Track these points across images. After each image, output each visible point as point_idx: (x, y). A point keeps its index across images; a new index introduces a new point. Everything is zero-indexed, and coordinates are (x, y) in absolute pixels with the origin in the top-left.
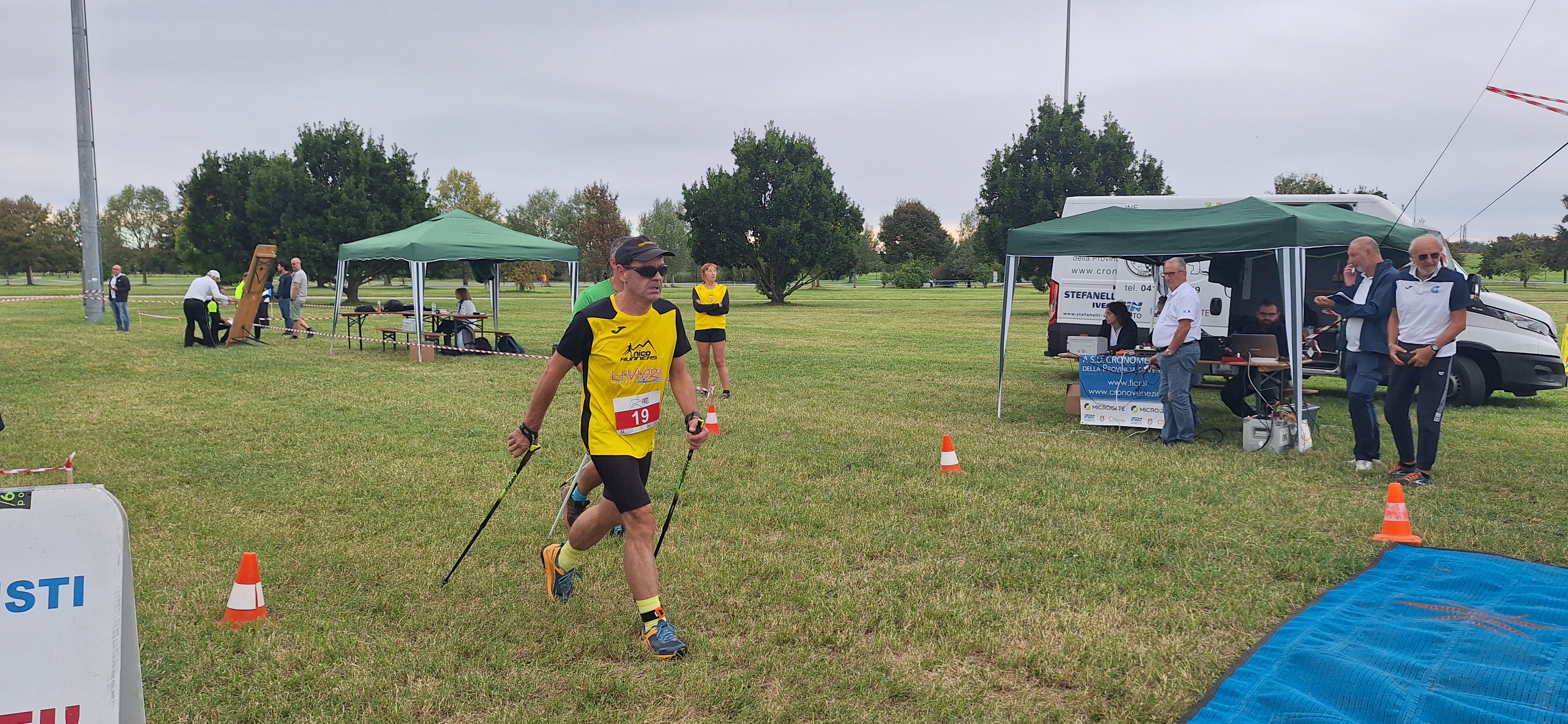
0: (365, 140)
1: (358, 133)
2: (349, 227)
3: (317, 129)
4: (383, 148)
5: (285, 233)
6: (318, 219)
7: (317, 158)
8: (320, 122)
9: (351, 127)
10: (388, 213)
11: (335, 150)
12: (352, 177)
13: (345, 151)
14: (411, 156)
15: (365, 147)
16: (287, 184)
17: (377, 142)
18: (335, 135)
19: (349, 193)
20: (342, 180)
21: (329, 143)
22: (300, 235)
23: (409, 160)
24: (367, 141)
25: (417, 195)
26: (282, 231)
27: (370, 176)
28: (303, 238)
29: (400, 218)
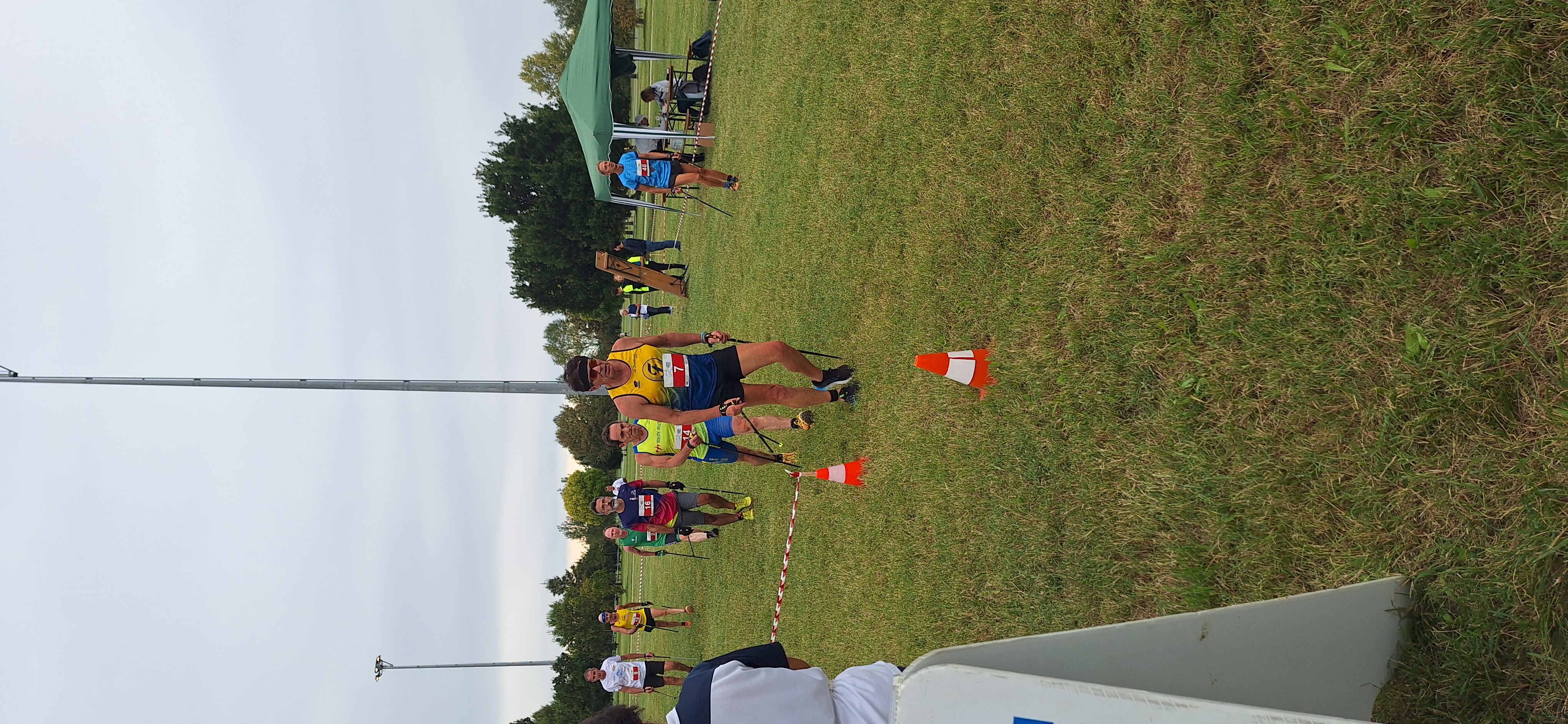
0: (494, 159)
1: (486, 164)
3: (484, 200)
4: (501, 143)
7: (514, 204)
8: (478, 198)
9: (481, 170)
11: (504, 187)
12: (531, 175)
13: (505, 178)
14: (507, 119)
15: (500, 160)
16: (539, 232)
17: (496, 148)
18: (489, 184)
19: (546, 179)
20: (534, 184)
21: (498, 190)
23: (511, 120)
24: (494, 156)
25: (545, 117)
27: (529, 158)
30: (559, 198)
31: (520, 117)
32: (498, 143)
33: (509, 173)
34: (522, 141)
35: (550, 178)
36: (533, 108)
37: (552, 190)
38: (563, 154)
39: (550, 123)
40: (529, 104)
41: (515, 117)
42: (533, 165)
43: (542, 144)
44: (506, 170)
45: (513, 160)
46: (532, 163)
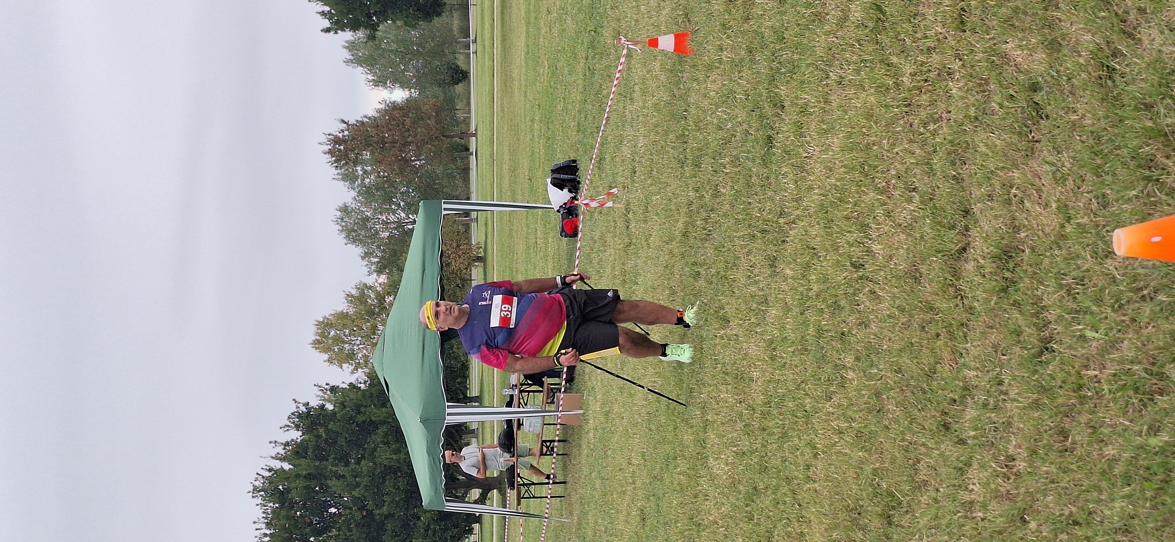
0: (277, 465)
1: (267, 474)
2: (399, 488)
3: (264, 526)
4: (288, 442)
6: (389, 526)
7: (305, 528)
8: (255, 523)
9: (259, 484)
10: (377, 437)
11: (292, 504)
12: (330, 483)
13: (293, 492)
14: (297, 407)
15: (287, 466)
17: (280, 450)
18: (271, 504)
19: (352, 487)
20: (334, 495)
21: (284, 512)
23: (303, 409)
24: (278, 461)
25: (351, 400)
27: (327, 460)
29: (385, 422)
30: (370, 513)
31: (315, 403)
32: (284, 441)
33: (300, 483)
34: (318, 437)
35: (358, 485)
36: (334, 389)
37: (360, 503)
38: (375, 450)
39: (358, 409)
40: (327, 384)
41: (308, 404)
42: (334, 469)
43: (346, 438)
44: (295, 481)
45: (306, 465)
46: (332, 466)
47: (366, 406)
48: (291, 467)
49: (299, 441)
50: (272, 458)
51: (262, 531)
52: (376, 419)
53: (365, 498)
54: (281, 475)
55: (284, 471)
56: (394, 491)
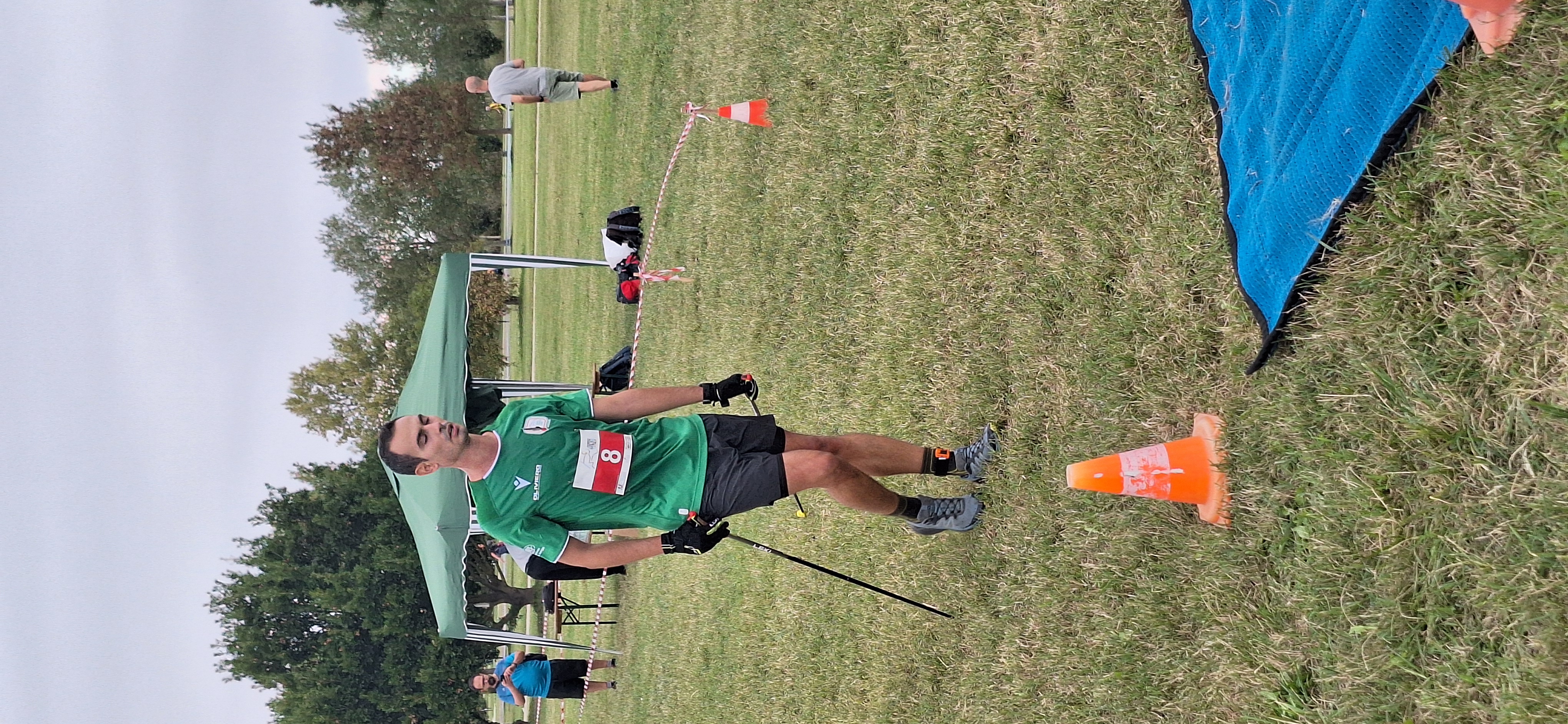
0: (243, 569)
1: (229, 581)
2: (403, 602)
3: (225, 650)
4: (257, 540)
5: (411, 705)
6: (389, 651)
7: (279, 651)
8: (212, 646)
9: (219, 594)
10: (375, 536)
11: (261, 622)
12: (313, 594)
13: (265, 605)
14: (271, 494)
15: (255, 571)
16: (326, 701)
17: (247, 550)
18: (235, 621)
19: (340, 600)
20: (317, 611)
21: (251, 631)
22: (417, 680)
23: (278, 496)
24: (244, 566)
25: (342, 485)
26: (410, 710)
27: (309, 564)
28: (423, 676)
29: (386, 516)
30: (365, 634)
31: (294, 488)
32: (252, 539)
33: (273, 593)
34: (299, 533)
35: (350, 597)
36: (319, 471)
37: (353, 621)
38: (372, 551)
39: (351, 498)
40: (311, 464)
41: (285, 490)
42: (318, 576)
43: (335, 536)
44: (267, 590)
45: (281, 570)
46: (316, 572)
47: (361, 495)
48: (261, 572)
49: (272, 537)
50: (235, 561)
51: (223, 657)
52: (375, 511)
53: (359, 614)
54: (249, 583)
55: (252, 576)
56: (396, 606)
